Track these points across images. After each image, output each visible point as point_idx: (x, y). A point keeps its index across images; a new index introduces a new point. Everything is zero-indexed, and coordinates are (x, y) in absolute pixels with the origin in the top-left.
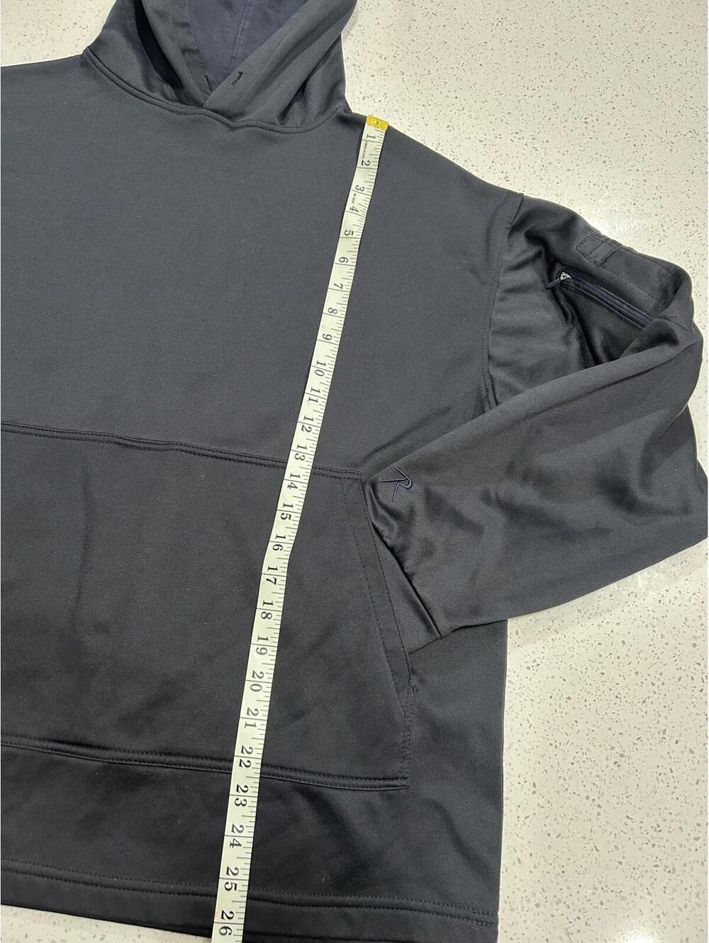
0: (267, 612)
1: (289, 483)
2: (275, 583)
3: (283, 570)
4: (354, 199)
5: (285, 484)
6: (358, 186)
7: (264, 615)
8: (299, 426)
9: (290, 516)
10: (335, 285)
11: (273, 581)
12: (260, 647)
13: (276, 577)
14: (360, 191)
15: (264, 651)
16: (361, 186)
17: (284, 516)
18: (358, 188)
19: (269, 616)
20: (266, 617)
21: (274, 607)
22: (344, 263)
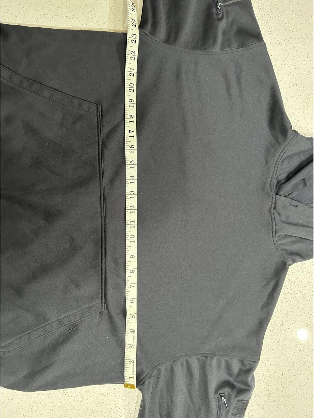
0: (131, 118)
1: (134, 178)
2: (130, 130)
3: (127, 137)
4: (134, 339)
5: (136, 178)
6: (133, 348)
7: (132, 116)
8: (136, 208)
9: (130, 163)
10: (134, 286)
11: (130, 132)
12: (132, 102)
13: (130, 133)
14: (132, 345)
15: (130, 101)
16: (132, 348)
17: (133, 162)
18: (133, 347)
19: (130, 116)
20: (131, 116)
21: (128, 120)
22: (131, 300)
